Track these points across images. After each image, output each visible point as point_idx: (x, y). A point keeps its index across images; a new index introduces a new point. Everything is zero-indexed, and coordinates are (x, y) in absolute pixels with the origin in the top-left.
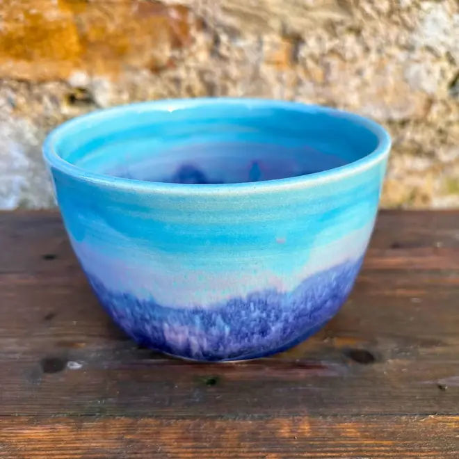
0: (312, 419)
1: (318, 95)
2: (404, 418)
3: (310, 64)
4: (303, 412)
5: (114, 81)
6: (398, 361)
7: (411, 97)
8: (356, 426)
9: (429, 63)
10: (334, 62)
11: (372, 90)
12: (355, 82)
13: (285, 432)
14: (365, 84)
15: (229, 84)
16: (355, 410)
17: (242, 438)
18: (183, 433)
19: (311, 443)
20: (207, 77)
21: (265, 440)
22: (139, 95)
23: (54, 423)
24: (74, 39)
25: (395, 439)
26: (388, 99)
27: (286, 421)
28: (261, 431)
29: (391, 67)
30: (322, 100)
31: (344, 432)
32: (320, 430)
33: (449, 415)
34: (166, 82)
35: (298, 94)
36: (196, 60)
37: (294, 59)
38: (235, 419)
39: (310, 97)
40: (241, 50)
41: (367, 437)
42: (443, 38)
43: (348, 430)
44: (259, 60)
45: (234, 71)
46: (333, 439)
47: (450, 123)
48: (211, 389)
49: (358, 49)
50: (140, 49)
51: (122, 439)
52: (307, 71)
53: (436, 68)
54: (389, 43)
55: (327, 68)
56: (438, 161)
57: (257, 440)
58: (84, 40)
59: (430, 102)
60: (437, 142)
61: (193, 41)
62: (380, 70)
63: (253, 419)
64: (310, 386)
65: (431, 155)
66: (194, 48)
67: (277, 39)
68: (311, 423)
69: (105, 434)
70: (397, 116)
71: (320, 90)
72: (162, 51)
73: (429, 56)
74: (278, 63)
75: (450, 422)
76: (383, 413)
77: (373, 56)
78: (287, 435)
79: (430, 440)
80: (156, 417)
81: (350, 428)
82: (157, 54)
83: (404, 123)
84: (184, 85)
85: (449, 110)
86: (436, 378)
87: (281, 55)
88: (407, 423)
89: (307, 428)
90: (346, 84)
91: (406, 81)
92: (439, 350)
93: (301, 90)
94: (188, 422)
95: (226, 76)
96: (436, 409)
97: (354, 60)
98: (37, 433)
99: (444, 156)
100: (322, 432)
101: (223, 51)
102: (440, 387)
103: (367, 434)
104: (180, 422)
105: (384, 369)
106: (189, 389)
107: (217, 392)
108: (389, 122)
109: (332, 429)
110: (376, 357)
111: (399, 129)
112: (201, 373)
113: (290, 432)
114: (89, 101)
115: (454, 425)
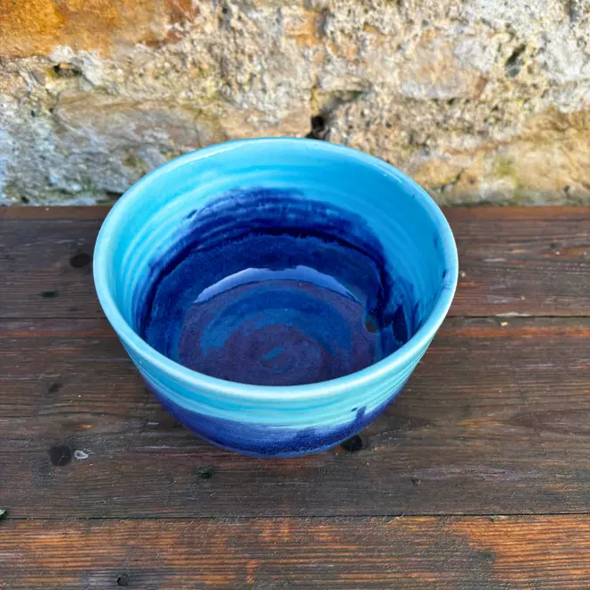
0: (292, 522)
1: (349, 74)
2: (373, 520)
3: (340, 38)
4: (286, 512)
5: (105, 56)
6: (383, 448)
7: (462, 76)
8: (329, 530)
9: (484, 38)
10: (370, 37)
11: (416, 67)
12: (393, 59)
13: (266, 536)
14: (407, 60)
15: (244, 59)
16: (331, 511)
17: (228, 544)
18: (178, 538)
19: (288, 548)
20: (216, 50)
21: (249, 544)
23: (65, 527)
24: (50, 9)
25: (360, 543)
26: (433, 77)
27: (269, 523)
28: (246, 535)
29: (438, 42)
30: (355, 79)
31: (317, 536)
32: (297, 534)
33: (413, 516)
34: (167, 55)
35: (326, 72)
36: (203, 32)
37: (322, 33)
38: (225, 521)
40: (255, 22)
41: (336, 542)
42: (502, 9)
43: (321, 534)
44: (279, 33)
45: (250, 47)
46: (306, 544)
47: (506, 100)
48: (207, 485)
49: (399, 22)
50: (133, 23)
51: (125, 545)
52: (337, 48)
53: (494, 42)
54: (437, 16)
55: (361, 44)
57: (242, 545)
59: (484, 81)
60: (492, 120)
61: (198, 11)
62: (424, 43)
63: (241, 520)
64: (296, 481)
65: (484, 134)
66: (198, 21)
67: (300, 11)
68: (291, 526)
69: (110, 540)
70: (443, 95)
71: (353, 67)
72: (158, 24)
73: (485, 28)
74: (302, 36)
75: (413, 525)
76: (356, 514)
77: (418, 29)
78: (267, 539)
79: (389, 545)
80: (156, 518)
81: (323, 531)
82: (154, 28)
83: (451, 102)
84: (189, 59)
85: (506, 89)
86: (413, 471)
87: (305, 28)
88: (375, 525)
89: (286, 531)
90: (383, 61)
91: (457, 56)
92: (425, 431)
93: (329, 67)
94: (183, 524)
95: (239, 50)
96: (404, 509)
97: (393, 34)
98: (52, 538)
100: (298, 536)
102: (414, 481)
103: (337, 538)
104: (177, 525)
105: (368, 458)
106: (186, 483)
107: (212, 488)
108: (436, 100)
109: (308, 532)
110: (364, 443)
111: (447, 107)
112: (199, 464)
113: (272, 536)
114: (77, 73)
115: (414, 528)
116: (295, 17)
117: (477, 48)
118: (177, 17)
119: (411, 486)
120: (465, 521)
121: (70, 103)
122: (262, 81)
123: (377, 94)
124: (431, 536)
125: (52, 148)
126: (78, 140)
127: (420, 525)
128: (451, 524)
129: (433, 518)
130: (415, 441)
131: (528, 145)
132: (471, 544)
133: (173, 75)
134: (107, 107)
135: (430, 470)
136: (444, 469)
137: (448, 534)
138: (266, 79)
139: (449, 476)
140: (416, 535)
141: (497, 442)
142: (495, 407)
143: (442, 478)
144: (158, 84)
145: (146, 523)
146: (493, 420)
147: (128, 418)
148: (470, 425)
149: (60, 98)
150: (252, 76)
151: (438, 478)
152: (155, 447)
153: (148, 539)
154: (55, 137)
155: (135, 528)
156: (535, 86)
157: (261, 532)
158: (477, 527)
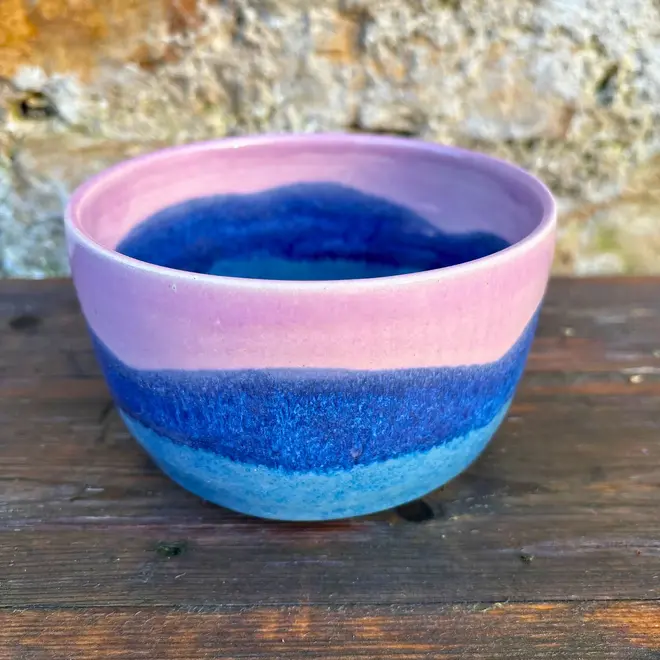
0: (315, 612)
1: (398, 102)
2: (456, 608)
3: (384, 53)
4: (304, 600)
5: (86, 81)
6: (468, 517)
7: (541, 104)
8: (380, 622)
9: (564, 53)
10: (421, 51)
11: (480, 93)
12: (453, 81)
13: (268, 631)
14: (470, 84)
15: (262, 86)
16: (384, 597)
17: (199, 643)
18: (111, 635)
19: (306, 649)
20: (228, 75)
22: (125, 102)
24: (19, 15)
25: (435, 641)
26: (505, 107)
27: (274, 614)
28: (232, 630)
29: (508, 59)
30: (404, 110)
31: (359, 631)
32: (323, 629)
33: (525, 601)
34: (166, 82)
35: (366, 100)
36: (211, 49)
37: (359, 46)
38: (196, 611)
39: (385, 105)
40: (277, 33)
41: (392, 639)
42: (585, 14)
43: (365, 628)
44: (306, 48)
45: (268, 66)
46: (340, 642)
47: (600, 145)
48: (171, 564)
49: (457, 32)
50: (122, 32)
51: (15, 644)
52: (380, 66)
53: (577, 61)
54: (504, 22)
55: (410, 60)
56: (585, 202)
57: (224, 644)
58: (34, 18)
59: (569, 112)
60: (584, 173)
61: (203, 19)
62: (491, 63)
63: (224, 610)
64: (323, 559)
65: (574, 192)
66: (205, 30)
67: (332, 15)
68: (312, 617)
70: (519, 133)
71: (401, 93)
72: (155, 34)
73: (566, 41)
74: (335, 53)
75: (527, 613)
76: (426, 600)
77: (481, 42)
78: (270, 636)
79: (488, 643)
80: (76, 608)
81: (369, 625)
82: (149, 40)
83: (531, 144)
84: (193, 87)
85: (598, 125)
86: (519, 544)
87: (339, 40)
88: (459, 615)
89: (304, 625)
90: (440, 85)
91: (532, 79)
92: (534, 498)
93: (371, 94)
94: (123, 615)
95: (257, 73)
96: (509, 593)
97: (451, 48)
99: (594, 194)
100: (325, 631)
101: (250, 34)
102: (523, 558)
103: (393, 633)
104: (113, 617)
105: (443, 530)
106: (137, 563)
107: (179, 568)
108: (510, 142)
109: (342, 626)
110: (436, 511)
111: (524, 153)
112: (161, 538)
113: (277, 632)
114: (50, 112)
115: (530, 619)
116: (326, 25)
117: (557, 68)
118: (178, 24)
119: (518, 564)
120: (617, 608)
121: (38, 146)
122: (285, 117)
123: (434, 133)
124: (561, 630)
125: (8, 214)
126: (45, 200)
127: (540, 614)
128: (593, 613)
129: (560, 605)
130: (519, 510)
131: (634, 208)
132: (634, 640)
133: (171, 110)
134: (85, 151)
135: (548, 544)
136: (570, 543)
137: (589, 626)
138: (292, 112)
139: (580, 551)
140: (535, 628)
141: (652, 509)
142: (639, 469)
143: (570, 553)
144: (152, 122)
145: (58, 615)
146: (640, 483)
147: (55, 483)
148: (605, 489)
149: (25, 140)
150: (273, 111)
151: (562, 552)
152: (93, 518)
153: (56, 637)
154: (15, 198)
155: (36, 621)
156: (635, 122)
157: (260, 627)
158: (640, 615)
